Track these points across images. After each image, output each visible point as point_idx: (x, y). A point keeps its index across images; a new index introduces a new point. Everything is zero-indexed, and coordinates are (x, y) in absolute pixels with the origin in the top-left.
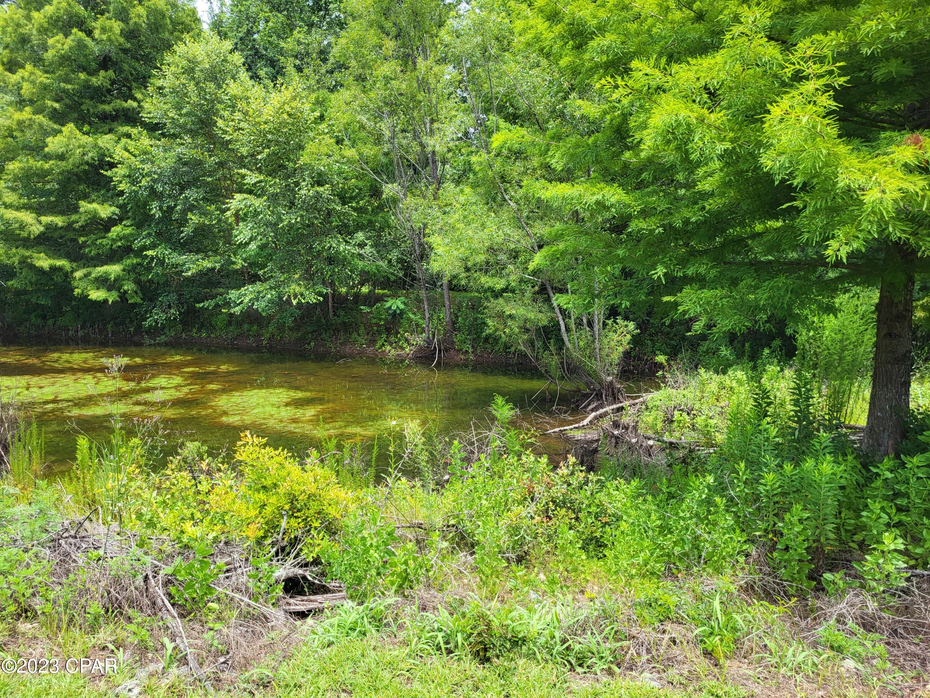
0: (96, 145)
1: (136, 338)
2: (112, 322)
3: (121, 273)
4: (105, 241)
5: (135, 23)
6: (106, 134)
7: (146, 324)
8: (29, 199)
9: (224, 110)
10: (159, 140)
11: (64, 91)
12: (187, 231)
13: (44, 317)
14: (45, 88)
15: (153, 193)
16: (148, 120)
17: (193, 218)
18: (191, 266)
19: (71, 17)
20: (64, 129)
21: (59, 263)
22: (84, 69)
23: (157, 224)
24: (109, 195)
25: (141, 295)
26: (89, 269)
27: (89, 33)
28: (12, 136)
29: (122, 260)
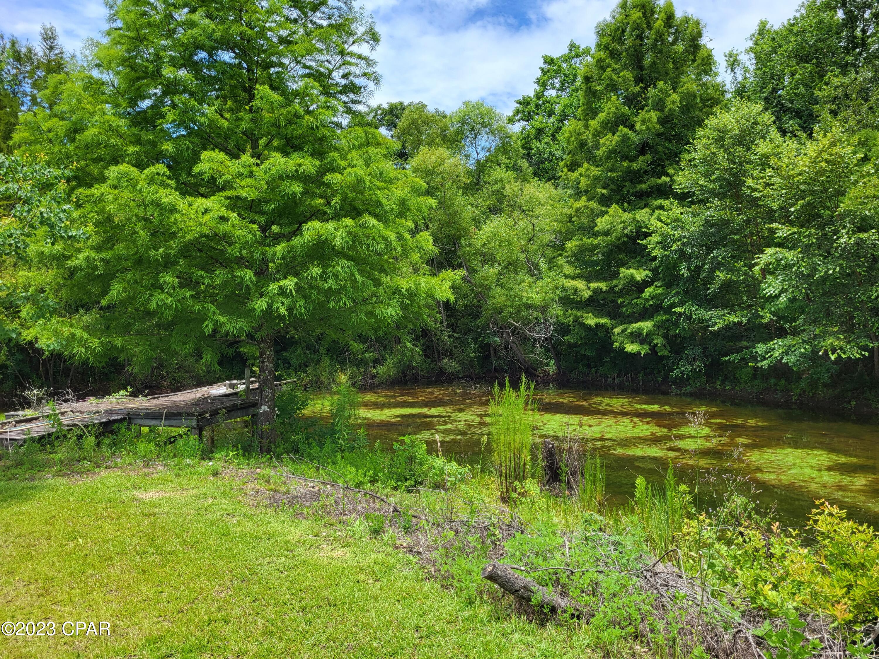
0: (634, 220)
1: (663, 387)
2: (642, 372)
3: (652, 329)
4: (639, 301)
5: (670, 109)
6: (642, 209)
7: (673, 374)
8: (582, 270)
9: (753, 169)
10: (690, 207)
11: (611, 179)
12: (713, 288)
13: (589, 366)
14: (597, 179)
15: (683, 255)
16: (679, 191)
17: (720, 275)
18: (717, 321)
19: (618, 118)
20: (610, 210)
21: (603, 321)
22: (625, 157)
23: (685, 283)
24: (643, 261)
25: (668, 348)
26: (626, 326)
27: (632, 127)
28: (570, 221)
29: (653, 316)
